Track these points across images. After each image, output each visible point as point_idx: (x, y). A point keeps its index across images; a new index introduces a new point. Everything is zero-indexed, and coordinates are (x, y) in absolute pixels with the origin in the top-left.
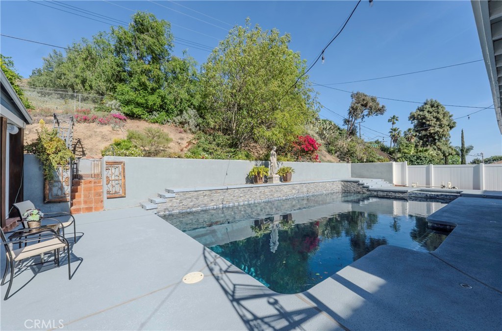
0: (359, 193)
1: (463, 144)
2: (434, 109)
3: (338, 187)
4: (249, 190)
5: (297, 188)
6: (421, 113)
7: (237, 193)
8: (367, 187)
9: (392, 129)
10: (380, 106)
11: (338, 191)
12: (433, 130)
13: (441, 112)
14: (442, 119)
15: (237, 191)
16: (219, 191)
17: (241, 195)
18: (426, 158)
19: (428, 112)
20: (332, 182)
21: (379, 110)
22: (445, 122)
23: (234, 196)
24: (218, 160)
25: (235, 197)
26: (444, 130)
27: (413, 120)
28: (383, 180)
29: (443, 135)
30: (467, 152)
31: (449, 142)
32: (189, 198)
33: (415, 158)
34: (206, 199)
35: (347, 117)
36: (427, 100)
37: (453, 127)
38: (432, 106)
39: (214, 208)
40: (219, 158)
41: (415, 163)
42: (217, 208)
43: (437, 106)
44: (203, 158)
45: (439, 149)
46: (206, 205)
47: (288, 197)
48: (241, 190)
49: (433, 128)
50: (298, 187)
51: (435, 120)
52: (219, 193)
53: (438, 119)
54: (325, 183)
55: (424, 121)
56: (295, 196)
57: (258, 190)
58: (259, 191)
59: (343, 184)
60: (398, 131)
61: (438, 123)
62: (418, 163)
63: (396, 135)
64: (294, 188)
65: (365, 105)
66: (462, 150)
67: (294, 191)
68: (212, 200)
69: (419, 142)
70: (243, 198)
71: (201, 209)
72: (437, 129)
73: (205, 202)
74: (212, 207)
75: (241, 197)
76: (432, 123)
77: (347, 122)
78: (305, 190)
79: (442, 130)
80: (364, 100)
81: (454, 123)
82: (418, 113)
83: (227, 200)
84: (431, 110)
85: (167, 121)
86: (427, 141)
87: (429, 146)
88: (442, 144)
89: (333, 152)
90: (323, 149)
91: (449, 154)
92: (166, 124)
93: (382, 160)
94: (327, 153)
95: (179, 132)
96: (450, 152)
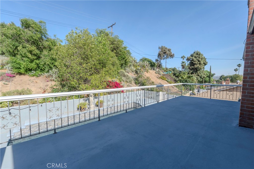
1: (210, 71)
2: (198, 55)
3: (132, 105)
5: (106, 110)
6: (192, 57)
9: (182, 62)
10: (172, 54)
12: (196, 66)
13: (201, 57)
14: (201, 61)
18: (189, 81)
19: (195, 57)
20: (128, 104)
21: (171, 56)
22: (202, 62)
26: (201, 66)
27: (188, 60)
29: (200, 69)
30: (212, 76)
32: (35, 127)
35: (157, 58)
36: (195, 51)
37: (206, 64)
38: (197, 54)
43: (199, 54)
45: (198, 75)
49: (196, 65)
51: (198, 61)
53: (199, 61)
55: (193, 61)
56: (104, 114)
60: (185, 63)
61: (199, 63)
63: (184, 65)
65: (165, 53)
68: (50, 125)
69: (190, 72)
71: (44, 130)
72: (198, 65)
74: (51, 128)
76: (196, 63)
77: (157, 60)
79: (200, 66)
80: (164, 50)
81: (207, 62)
82: (191, 57)
84: (196, 56)
85: (41, 75)
86: (194, 71)
87: (194, 73)
88: (201, 72)
89: (137, 84)
90: (133, 82)
91: (204, 77)
92: (41, 76)
93: (169, 82)
94: (135, 84)
95: (47, 81)
96: (204, 76)
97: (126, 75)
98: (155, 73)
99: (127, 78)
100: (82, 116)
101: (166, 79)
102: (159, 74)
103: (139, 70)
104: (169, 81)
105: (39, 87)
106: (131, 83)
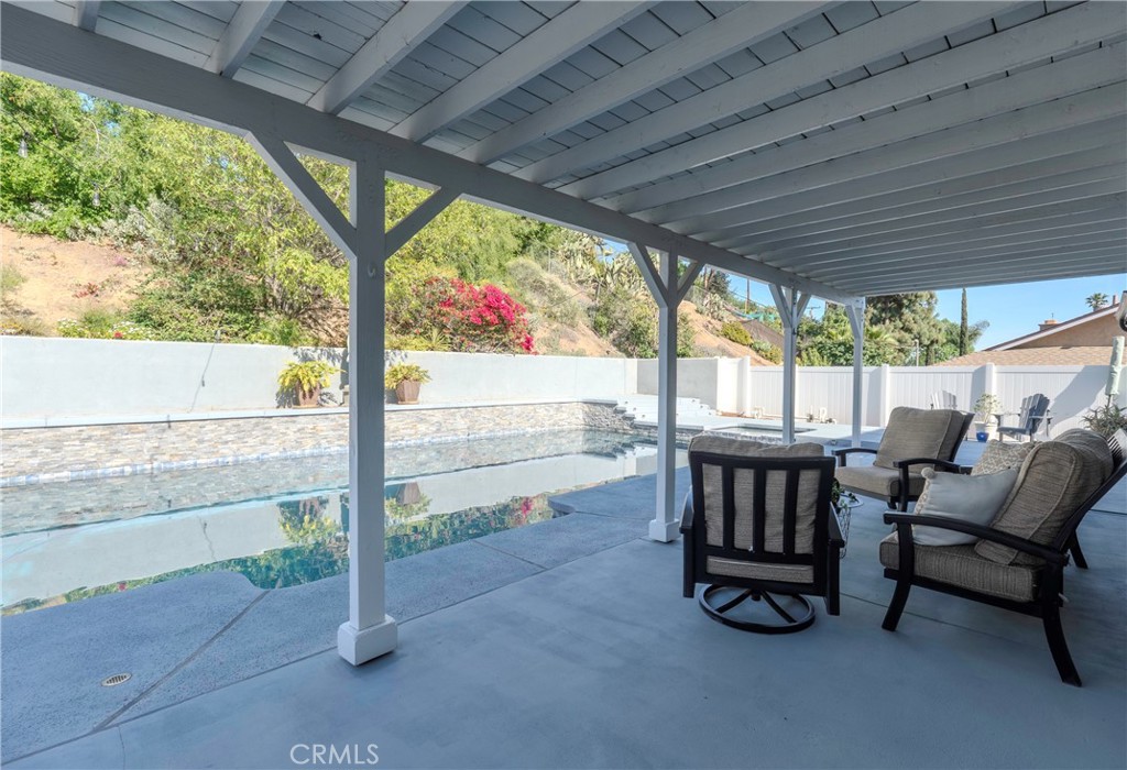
0: (616, 431)
1: (964, 319)
3: (576, 418)
4: (257, 425)
5: (435, 419)
7: (212, 431)
8: (631, 418)
11: (574, 427)
15: (210, 426)
16: (140, 427)
17: (230, 438)
20: (556, 406)
23: (201, 441)
24: (181, 343)
25: (206, 444)
28: (698, 400)
30: (971, 338)
31: (935, 313)
32: (22, 446)
33: (842, 348)
34: (91, 451)
39: (123, 472)
40: (182, 339)
41: (842, 360)
42: (134, 474)
44: (119, 336)
45: (907, 330)
46: (89, 465)
47: (404, 443)
48: (230, 423)
50: (438, 416)
52: (144, 432)
54: (530, 408)
56: (427, 439)
57: (290, 425)
58: (293, 428)
59: (587, 409)
62: (847, 360)
64: (422, 420)
66: (962, 334)
67: (422, 428)
68: (117, 452)
70: (234, 446)
71: (75, 474)
73: (88, 455)
74: (118, 469)
75: (227, 442)
78: (461, 424)
83: (173, 452)
85: (87, 231)
86: (883, 310)
87: (887, 321)
88: (917, 317)
89: (604, 330)
90: (583, 323)
91: (932, 342)
92: (83, 239)
93: (766, 352)
94: (591, 333)
95: (115, 262)
96: (935, 336)
97: (547, 282)
98: (697, 311)
99: (552, 300)
100: (303, 429)
101: (751, 341)
102: (713, 317)
103: (612, 275)
104: (763, 346)
105: (71, 281)
106: (572, 326)
